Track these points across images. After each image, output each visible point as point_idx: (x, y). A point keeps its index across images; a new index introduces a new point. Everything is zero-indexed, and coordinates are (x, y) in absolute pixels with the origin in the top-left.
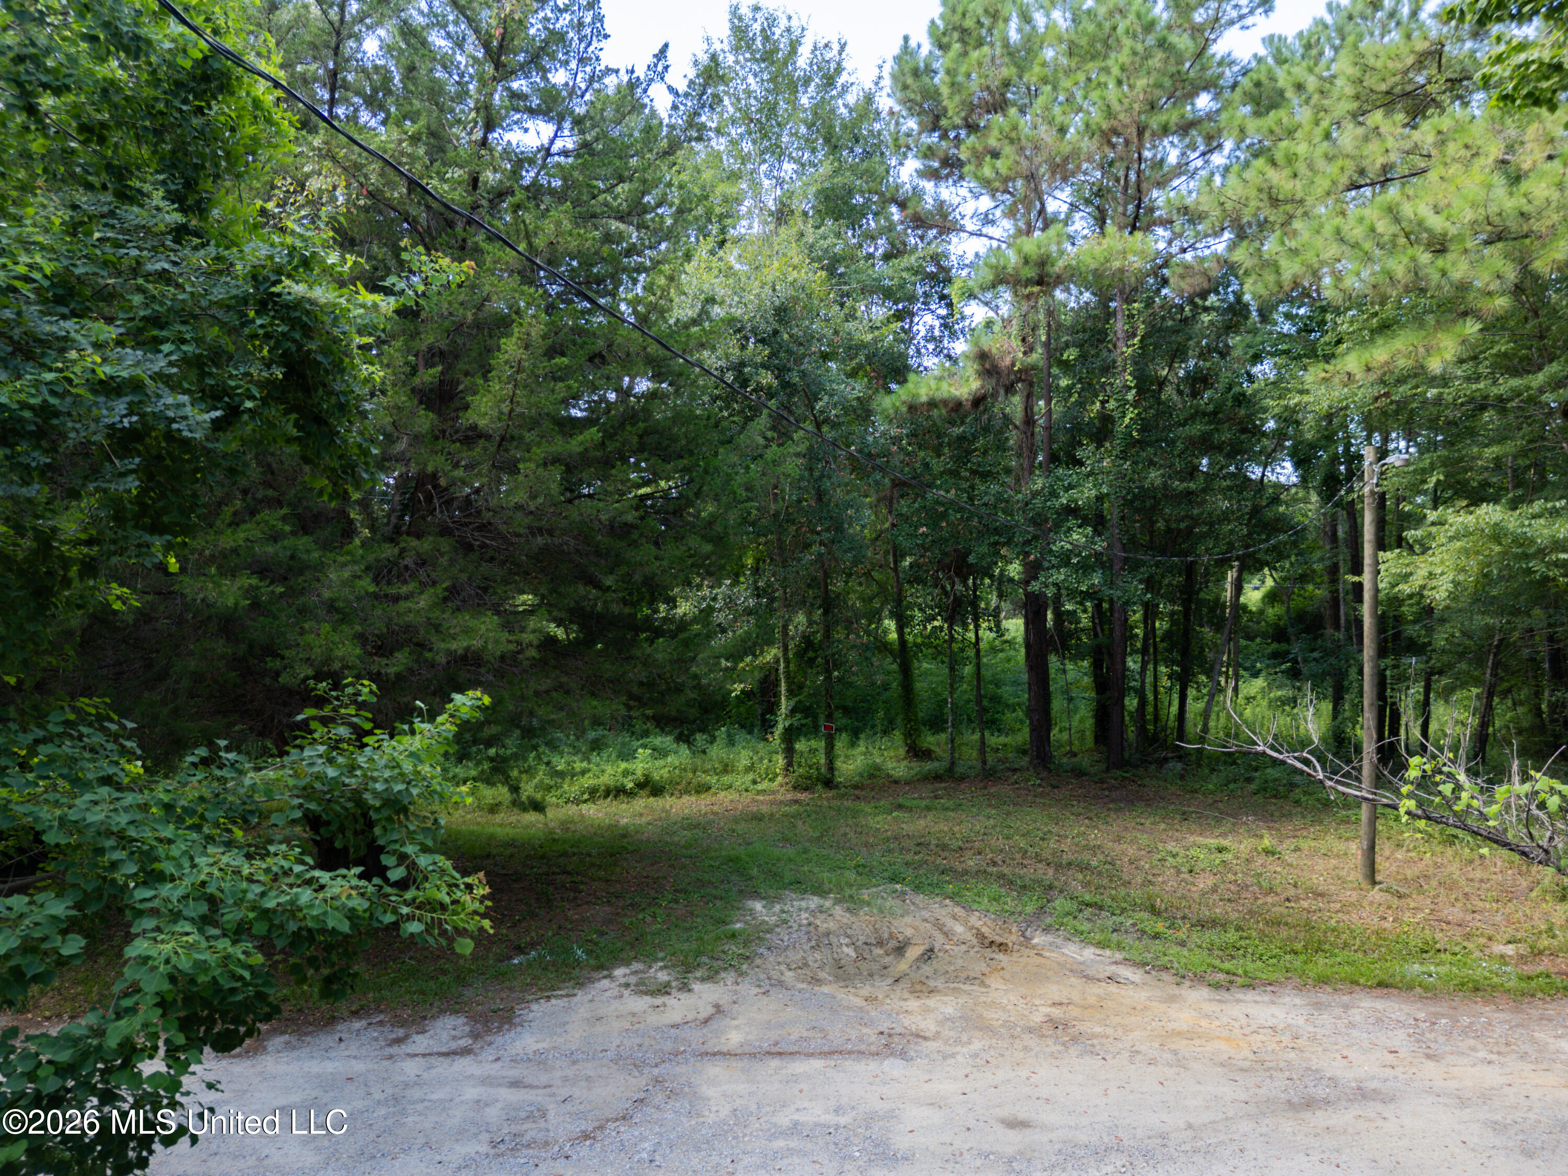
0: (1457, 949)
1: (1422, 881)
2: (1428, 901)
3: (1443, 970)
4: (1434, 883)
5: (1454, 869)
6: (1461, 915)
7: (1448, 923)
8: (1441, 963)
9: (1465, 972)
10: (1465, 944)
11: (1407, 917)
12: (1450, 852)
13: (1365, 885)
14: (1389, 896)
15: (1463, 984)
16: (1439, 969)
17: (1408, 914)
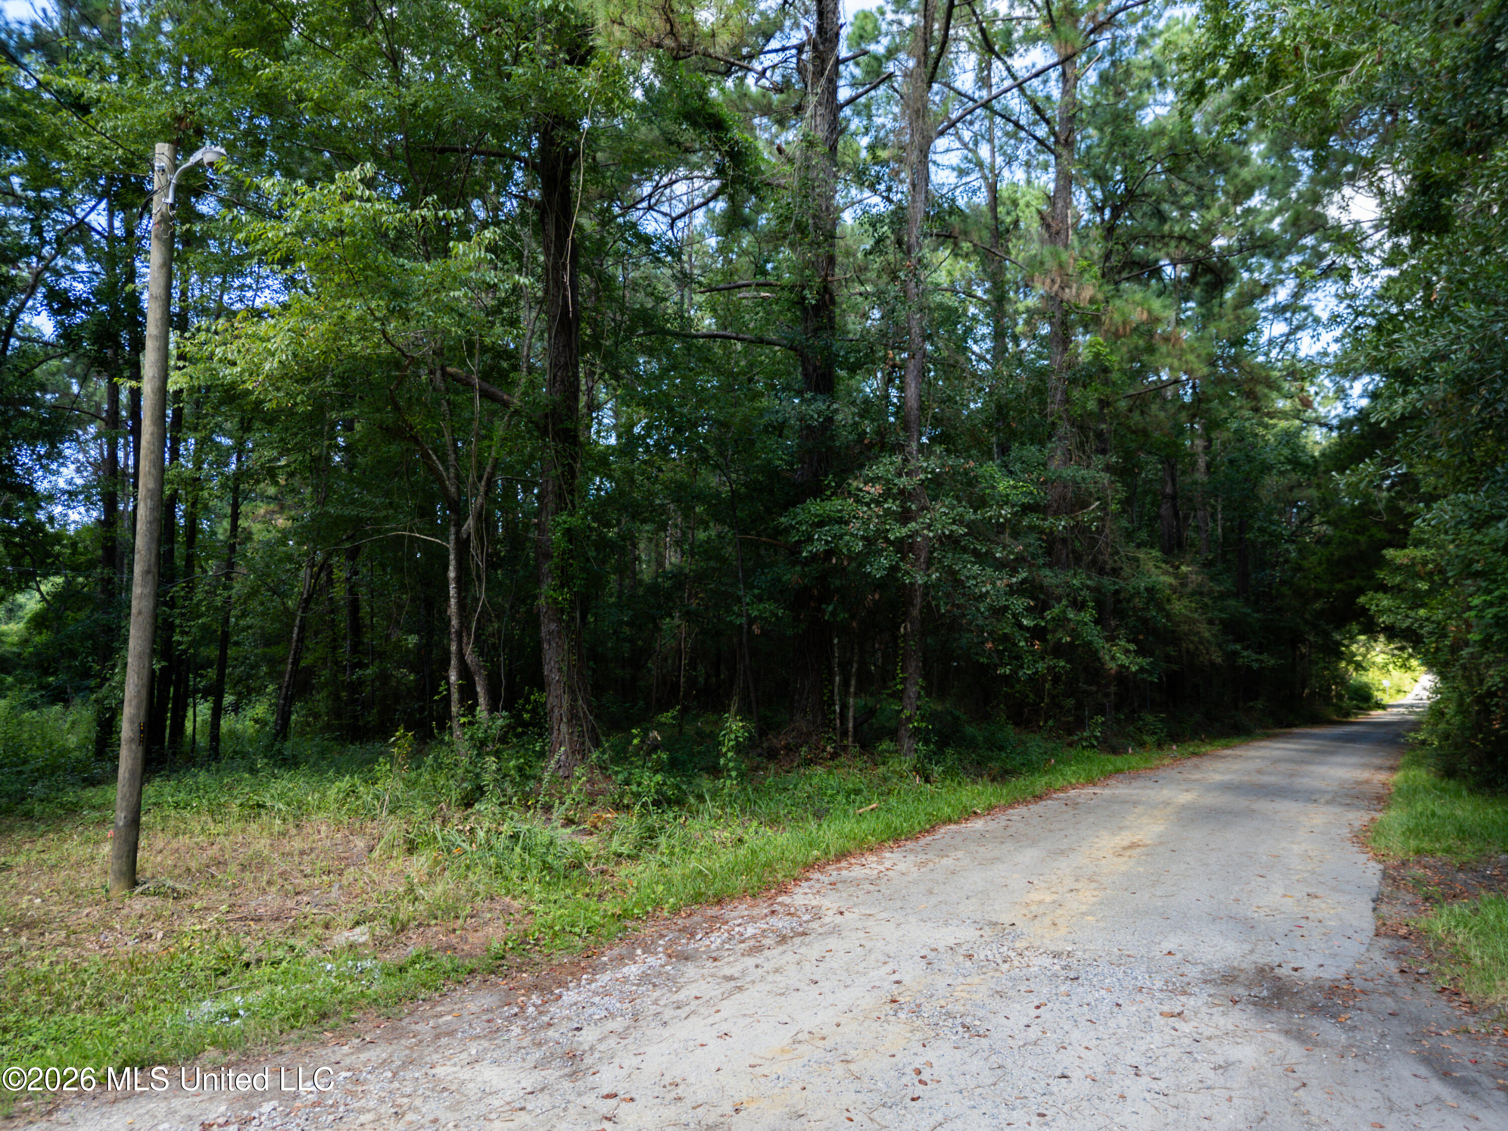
0: (280, 953)
1: (213, 870)
2: (225, 895)
3: (257, 997)
4: (233, 868)
5: (262, 844)
6: (278, 902)
7: (258, 919)
8: (254, 985)
9: (296, 990)
10: (291, 942)
11: (190, 924)
12: (254, 827)
13: (118, 891)
14: (158, 902)
15: (296, 1016)
16: (251, 997)
17: (189, 920)
